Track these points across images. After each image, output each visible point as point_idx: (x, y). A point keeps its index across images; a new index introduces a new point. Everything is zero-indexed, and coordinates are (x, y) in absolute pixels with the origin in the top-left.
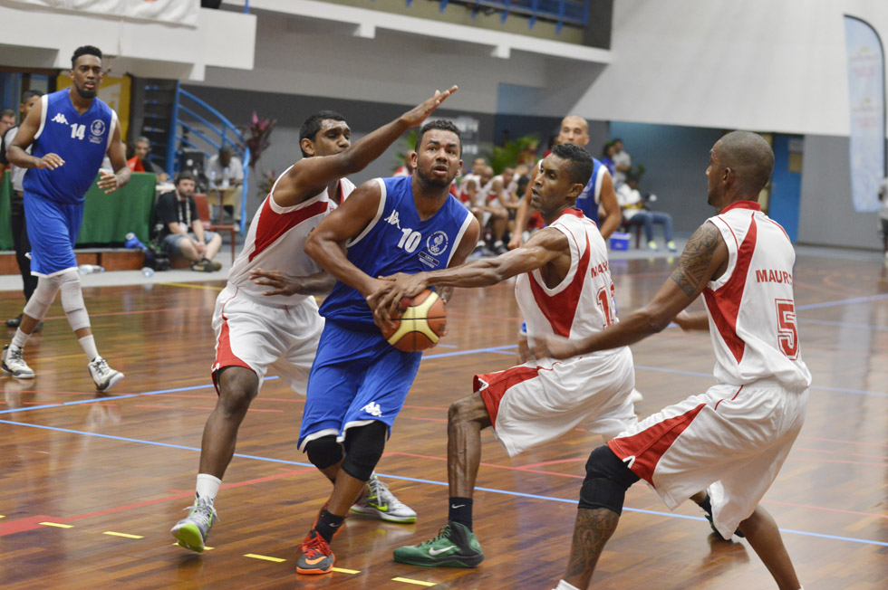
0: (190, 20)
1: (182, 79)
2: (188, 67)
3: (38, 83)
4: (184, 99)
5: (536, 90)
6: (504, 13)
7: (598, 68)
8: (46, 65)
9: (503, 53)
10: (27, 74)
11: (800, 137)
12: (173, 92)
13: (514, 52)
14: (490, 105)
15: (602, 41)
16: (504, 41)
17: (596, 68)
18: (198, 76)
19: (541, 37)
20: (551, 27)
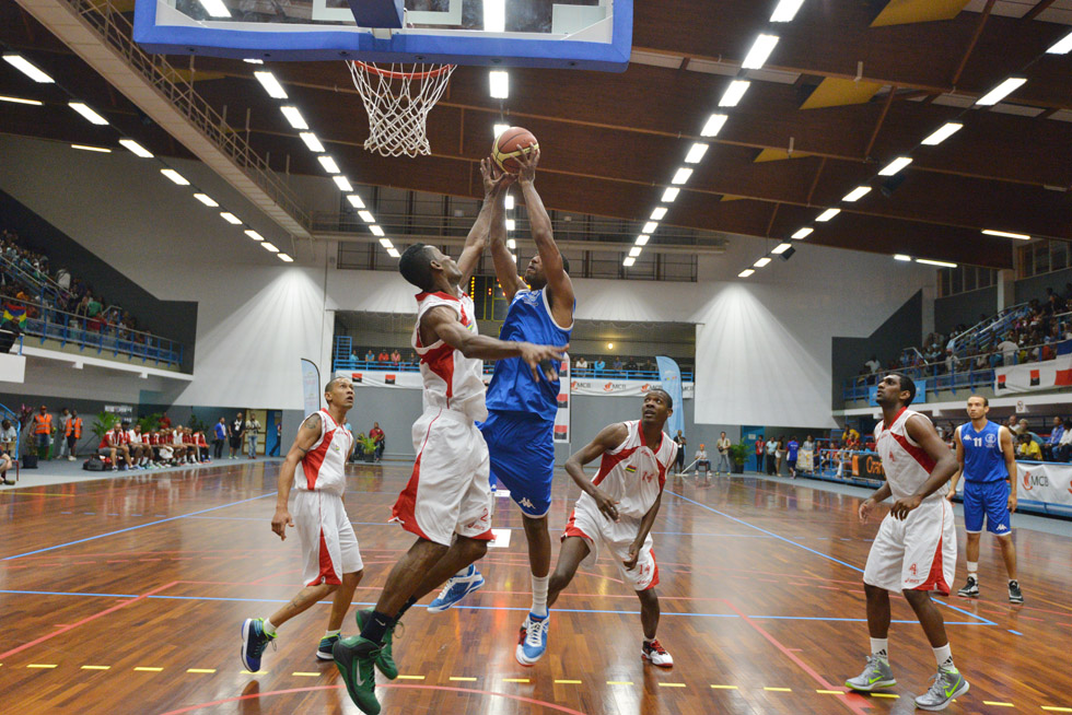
5: (157, 393)
6: (144, 359)
7: (188, 382)
9: (145, 376)
11: (280, 411)
13: (149, 375)
14: (136, 400)
15: (190, 371)
16: (145, 371)
17: (186, 383)
19: (162, 369)
20: (166, 365)
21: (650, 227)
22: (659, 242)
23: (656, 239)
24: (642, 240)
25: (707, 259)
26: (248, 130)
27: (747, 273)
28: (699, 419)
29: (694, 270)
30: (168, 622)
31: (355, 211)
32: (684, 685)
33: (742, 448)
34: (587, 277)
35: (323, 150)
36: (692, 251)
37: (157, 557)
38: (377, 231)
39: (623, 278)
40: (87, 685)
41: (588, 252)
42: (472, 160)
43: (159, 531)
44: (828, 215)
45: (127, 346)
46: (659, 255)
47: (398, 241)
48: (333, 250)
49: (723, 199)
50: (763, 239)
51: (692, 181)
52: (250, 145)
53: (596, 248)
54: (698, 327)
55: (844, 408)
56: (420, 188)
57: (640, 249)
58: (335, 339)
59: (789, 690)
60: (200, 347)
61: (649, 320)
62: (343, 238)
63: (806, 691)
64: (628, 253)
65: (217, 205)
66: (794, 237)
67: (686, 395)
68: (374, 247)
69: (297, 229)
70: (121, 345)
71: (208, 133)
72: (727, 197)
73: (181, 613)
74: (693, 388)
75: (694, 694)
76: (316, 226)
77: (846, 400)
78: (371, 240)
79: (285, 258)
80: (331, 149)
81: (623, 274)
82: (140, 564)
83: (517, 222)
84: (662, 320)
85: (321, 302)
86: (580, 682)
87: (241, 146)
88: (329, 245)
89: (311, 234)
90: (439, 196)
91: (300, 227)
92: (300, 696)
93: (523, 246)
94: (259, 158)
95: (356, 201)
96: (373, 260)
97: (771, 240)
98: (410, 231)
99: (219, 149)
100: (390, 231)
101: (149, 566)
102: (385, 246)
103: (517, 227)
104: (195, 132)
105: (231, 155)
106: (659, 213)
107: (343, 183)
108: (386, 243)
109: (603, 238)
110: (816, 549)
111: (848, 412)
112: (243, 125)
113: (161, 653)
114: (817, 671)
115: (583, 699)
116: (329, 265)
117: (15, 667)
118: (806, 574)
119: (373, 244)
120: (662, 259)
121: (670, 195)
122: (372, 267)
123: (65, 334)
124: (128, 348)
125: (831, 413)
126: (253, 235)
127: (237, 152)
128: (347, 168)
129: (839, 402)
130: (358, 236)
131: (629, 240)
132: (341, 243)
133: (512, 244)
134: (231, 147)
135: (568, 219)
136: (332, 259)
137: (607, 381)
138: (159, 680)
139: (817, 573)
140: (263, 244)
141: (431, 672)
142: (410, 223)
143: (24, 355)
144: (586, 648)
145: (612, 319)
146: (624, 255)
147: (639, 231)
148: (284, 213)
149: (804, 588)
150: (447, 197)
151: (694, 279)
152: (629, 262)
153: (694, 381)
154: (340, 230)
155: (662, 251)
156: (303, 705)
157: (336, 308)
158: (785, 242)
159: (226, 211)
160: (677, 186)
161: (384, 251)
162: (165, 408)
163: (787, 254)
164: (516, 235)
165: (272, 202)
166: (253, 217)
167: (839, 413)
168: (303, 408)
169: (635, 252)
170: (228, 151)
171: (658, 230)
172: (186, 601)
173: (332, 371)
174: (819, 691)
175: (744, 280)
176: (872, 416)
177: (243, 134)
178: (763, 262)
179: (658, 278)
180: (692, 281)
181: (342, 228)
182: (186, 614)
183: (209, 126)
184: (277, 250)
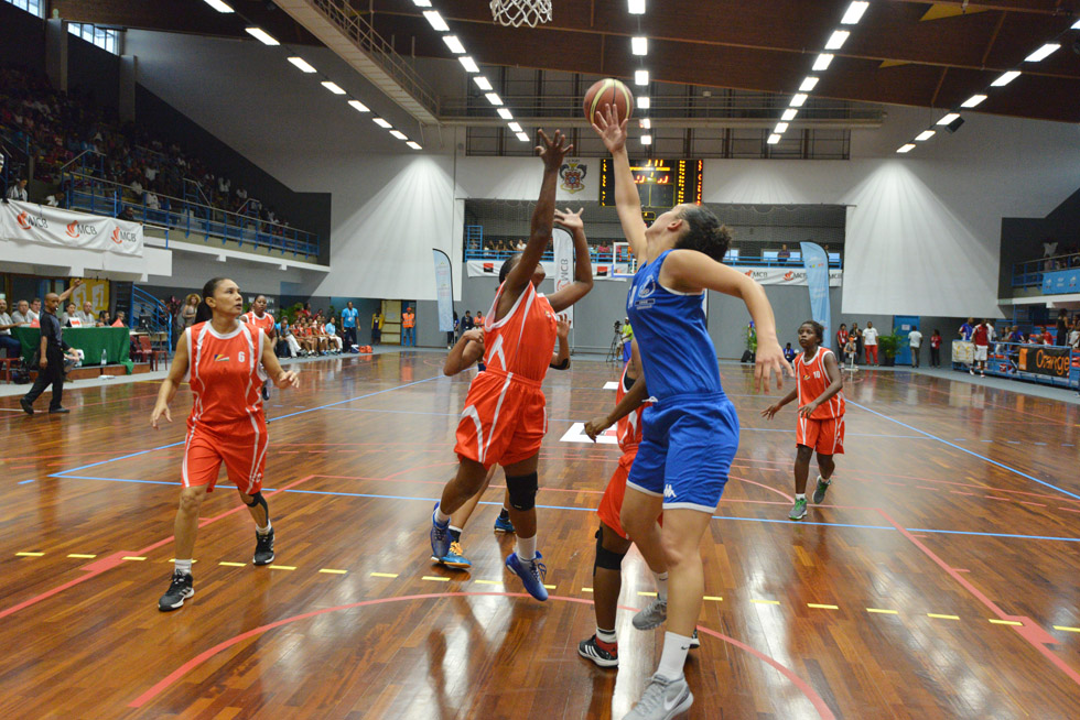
0: (139, 253)
1: (136, 282)
2: (140, 275)
3: (59, 286)
4: (137, 292)
5: (296, 284)
6: (283, 251)
7: (326, 273)
8: (65, 275)
9: (284, 268)
10: (53, 280)
11: (415, 301)
12: (131, 287)
14: (278, 292)
15: (327, 263)
16: (284, 263)
17: (323, 274)
18: (144, 279)
19: (300, 260)
20: (304, 257)
21: (798, 100)
22: (807, 117)
23: (804, 113)
24: (789, 115)
25: (862, 133)
26: (372, 12)
27: (906, 148)
28: (847, 309)
29: (846, 146)
30: (303, 518)
31: (482, 93)
32: (836, 607)
33: (894, 340)
34: (726, 157)
35: (447, 29)
36: (843, 126)
37: (296, 449)
38: (505, 114)
39: (766, 158)
40: (223, 582)
41: (728, 130)
42: (603, 33)
43: (299, 422)
44: (1007, 78)
45: (265, 239)
46: (807, 131)
47: (528, 124)
48: (461, 136)
49: (883, 65)
50: (928, 109)
51: (848, 45)
52: (374, 27)
53: (736, 124)
54: (849, 210)
55: (1012, 297)
56: (549, 67)
57: (786, 125)
58: (465, 228)
59: (957, 618)
60: (335, 238)
61: (795, 202)
62: (470, 123)
63: (977, 620)
64: (773, 130)
65: (344, 92)
66: (964, 105)
67: (834, 282)
68: (503, 132)
69: (424, 115)
70: (260, 238)
71: (332, 17)
72: (888, 62)
73: (315, 509)
74: (842, 276)
75: (847, 619)
76: (443, 111)
77: (1015, 287)
78: (500, 124)
79: (414, 145)
80: (455, 28)
81: (768, 153)
82: (279, 456)
83: (652, 100)
84: (809, 203)
85: (451, 191)
86: (721, 599)
87: (365, 29)
88: (457, 131)
89: (439, 120)
90: (568, 75)
91: (427, 113)
92: (428, 603)
93: (660, 125)
94: (384, 42)
95: (483, 83)
96: (502, 146)
97: (936, 110)
98: (538, 113)
99: (344, 35)
100: (519, 114)
101: (289, 458)
102: (514, 130)
103: (652, 105)
104: (318, 15)
105: (356, 39)
106: (809, 83)
107: (469, 64)
108: (515, 127)
109: (745, 114)
110: (979, 452)
111: (1017, 301)
112: (367, 7)
113: (295, 551)
114: (988, 597)
115: (724, 619)
116: (458, 151)
117: (158, 561)
118: (972, 483)
119: (502, 129)
120: (811, 137)
121: (822, 62)
122: (501, 153)
123: (208, 227)
124: (266, 241)
125: (997, 302)
126: (382, 123)
127: (362, 36)
128: (472, 48)
129: (1006, 290)
130: (487, 120)
131: (775, 115)
132: (469, 129)
133: (646, 123)
134: (356, 31)
135: (707, 94)
136: (461, 146)
137: (747, 269)
138: (293, 579)
139: (982, 480)
140: (392, 132)
141: (563, 581)
142: (539, 105)
143: (170, 249)
144: (727, 559)
145: (754, 202)
146: (768, 132)
147: (785, 105)
148: (411, 99)
149: (968, 498)
150: (577, 75)
151: (845, 157)
152: (773, 140)
153: (842, 268)
154: (468, 115)
155: (811, 126)
156: (432, 612)
157: (466, 197)
158: (953, 111)
159: (353, 99)
160: (830, 51)
161: (513, 135)
162: (305, 300)
163: (954, 126)
164: (650, 113)
165: (399, 88)
166: (381, 104)
167: (1007, 302)
168: (436, 299)
169: (781, 128)
170: (353, 35)
171: (807, 103)
172: (321, 496)
173: (464, 261)
174: (992, 621)
175: (903, 156)
176: (1045, 304)
177: (367, 17)
178: (926, 135)
179: (806, 157)
180: (844, 158)
181: (471, 113)
182: (321, 510)
183: (333, 9)
184: (406, 138)
